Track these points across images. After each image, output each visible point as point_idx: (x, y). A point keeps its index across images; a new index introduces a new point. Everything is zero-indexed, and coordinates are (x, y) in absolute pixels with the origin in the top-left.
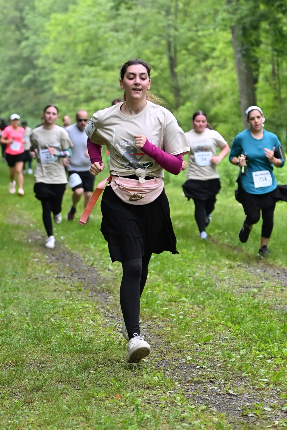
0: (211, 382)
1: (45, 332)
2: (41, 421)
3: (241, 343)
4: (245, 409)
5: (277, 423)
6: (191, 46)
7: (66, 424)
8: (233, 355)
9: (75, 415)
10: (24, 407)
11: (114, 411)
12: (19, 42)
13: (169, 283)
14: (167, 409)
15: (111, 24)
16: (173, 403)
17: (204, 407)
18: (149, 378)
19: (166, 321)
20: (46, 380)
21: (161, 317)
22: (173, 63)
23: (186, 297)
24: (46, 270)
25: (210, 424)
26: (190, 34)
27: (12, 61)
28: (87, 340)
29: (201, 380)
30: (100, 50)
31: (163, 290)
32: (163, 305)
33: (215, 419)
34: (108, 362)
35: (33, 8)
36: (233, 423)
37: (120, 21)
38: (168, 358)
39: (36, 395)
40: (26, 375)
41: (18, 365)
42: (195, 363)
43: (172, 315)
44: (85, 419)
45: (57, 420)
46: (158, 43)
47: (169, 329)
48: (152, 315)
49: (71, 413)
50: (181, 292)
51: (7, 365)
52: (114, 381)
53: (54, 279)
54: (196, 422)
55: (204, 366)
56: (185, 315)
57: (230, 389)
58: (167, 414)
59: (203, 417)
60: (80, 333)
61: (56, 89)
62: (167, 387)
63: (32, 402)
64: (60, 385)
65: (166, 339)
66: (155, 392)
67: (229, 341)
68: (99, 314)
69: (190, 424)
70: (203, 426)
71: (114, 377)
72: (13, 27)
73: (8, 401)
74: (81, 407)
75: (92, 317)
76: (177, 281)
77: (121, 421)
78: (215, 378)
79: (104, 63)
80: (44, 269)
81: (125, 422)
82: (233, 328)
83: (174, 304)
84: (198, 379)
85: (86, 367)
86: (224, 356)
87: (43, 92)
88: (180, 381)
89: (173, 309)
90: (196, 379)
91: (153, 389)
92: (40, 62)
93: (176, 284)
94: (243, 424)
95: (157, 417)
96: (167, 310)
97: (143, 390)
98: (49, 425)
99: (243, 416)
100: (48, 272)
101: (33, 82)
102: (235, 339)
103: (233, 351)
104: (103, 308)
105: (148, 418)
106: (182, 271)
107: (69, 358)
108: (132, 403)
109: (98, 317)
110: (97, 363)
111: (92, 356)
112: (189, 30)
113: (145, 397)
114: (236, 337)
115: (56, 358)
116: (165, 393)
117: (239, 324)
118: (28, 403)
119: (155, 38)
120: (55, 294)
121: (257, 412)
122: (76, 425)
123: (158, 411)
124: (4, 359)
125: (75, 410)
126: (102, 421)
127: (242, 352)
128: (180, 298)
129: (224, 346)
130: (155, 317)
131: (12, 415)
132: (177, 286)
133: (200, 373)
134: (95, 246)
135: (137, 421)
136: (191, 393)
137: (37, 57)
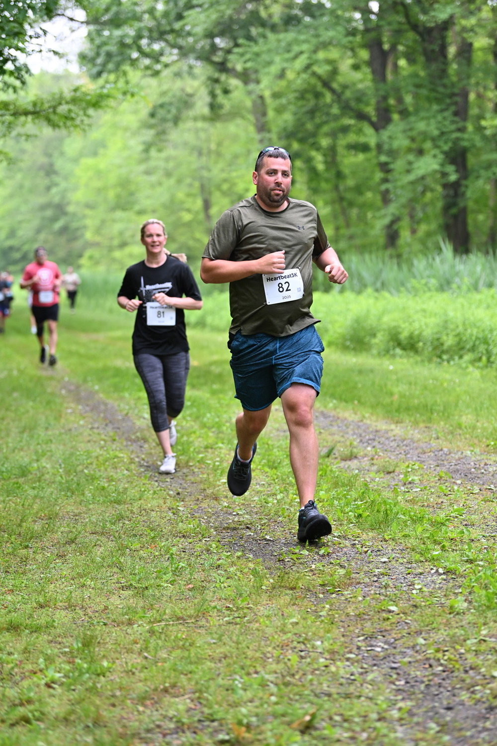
0: (248, 528)
1: (78, 484)
2: (74, 574)
3: (278, 487)
4: (281, 554)
5: (314, 567)
6: (225, 187)
7: (99, 576)
8: (270, 499)
9: (109, 566)
10: (57, 561)
11: (149, 561)
12: (48, 188)
13: (206, 430)
14: (203, 557)
15: (143, 167)
16: (208, 550)
17: (239, 554)
18: (185, 527)
19: (202, 468)
20: (80, 533)
21: (197, 464)
22: (207, 205)
23: (223, 443)
24: (80, 420)
25: (246, 570)
26: (224, 175)
27: (43, 208)
28: (121, 490)
29: (238, 526)
30: (132, 194)
31: (200, 437)
32: (199, 453)
33: (251, 565)
34: (143, 512)
35: (62, 154)
36: (269, 569)
37: (152, 163)
38: (204, 505)
39: (69, 548)
40: (59, 528)
41: (51, 518)
42: (231, 510)
43: (209, 462)
44: (118, 571)
45: (90, 573)
46: (190, 185)
47: (205, 476)
48: (187, 462)
49: (105, 564)
50: (217, 438)
51: (40, 518)
52: (149, 531)
53: (88, 430)
54: (232, 569)
55: (240, 513)
56: (221, 461)
57: (266, 534)
58: (202, 562)
59: (238, 564)
60: (114, 483)
61: (89, 235)
62: (203, 535)
63: (65, 556)
64: (94, 537)
65: (202, 486)
66: (190, 540)
67: (266, 485)
68: (134, 463)
69: (226, 571)
70: (238, 573)
71: (148, 526)
72: (42, 173)
73: (40, 555)
74: (114, 559)
75: (127, 467)
76: (213, 427)
77: (156, 570)
78: (251, 523)
79: (137, 208)
80: (77, 420)
81: (160, 572)
82: (271, 472)
83: (210, 450)
84: (234, 526)
85: (121, 518)
86: (261, 501)
87: (75, 239)
88: (216, 529)
89: (209, 456)
90: (232, 526)
91: (188, 537)
92: (71, 209)
93: (213, 430)
94: (280, 569)
95: (192, 565)
96: (202, 458)
97: (178, 538)
98: (82, 577)
99: (279, 561)
100: (82, 422)
101: (64, 230)
102: (271, 484)
103: (269, 496)
104: (138, 457)
105: (182, 567)
106: (218, 417)
107: (103, 509)
108: (167, 552)
109: (133, 466)
110: (131, 513)
111: (126, 506)
112: (223, 170)
113: (180, 546)
114: (273, 482)
115: (90, 510)
116: (200, 540)
117: (276, 468)
118: (60, 556)
119: (188, 180)
120: (89, 444)
121: (294, 557)
122: (110, 576)
123: (193, 559)
124: (37, 513)
125: (109, 561)
126: (136, 571)
127: (279, 497)
128: (217, 443)
129: (261, 492)
130: (191, 464)
131: (45, 569)
132: (213, 432)
133: (236, 519)
134: (130, 394)
135: (172, 571)
136: (226, 540)
137: (68, 204)
